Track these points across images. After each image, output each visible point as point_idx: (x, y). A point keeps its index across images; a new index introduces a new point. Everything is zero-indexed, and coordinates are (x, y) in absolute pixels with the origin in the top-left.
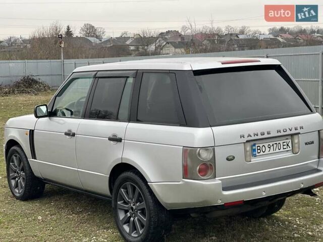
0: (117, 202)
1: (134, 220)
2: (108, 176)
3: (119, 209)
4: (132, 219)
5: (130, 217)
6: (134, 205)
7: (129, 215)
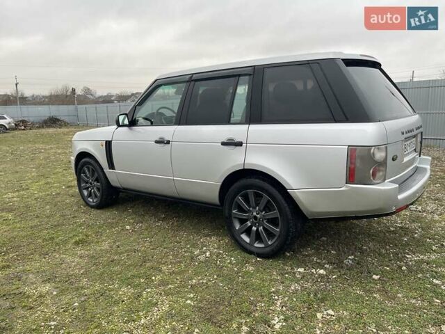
0: (231, 211)
1: (257, 229)
2: (220, 184)
3: (235, 218)
4: (254, 228)
5: (251, 227)
6: (257, 214)
7: (250, 224)
